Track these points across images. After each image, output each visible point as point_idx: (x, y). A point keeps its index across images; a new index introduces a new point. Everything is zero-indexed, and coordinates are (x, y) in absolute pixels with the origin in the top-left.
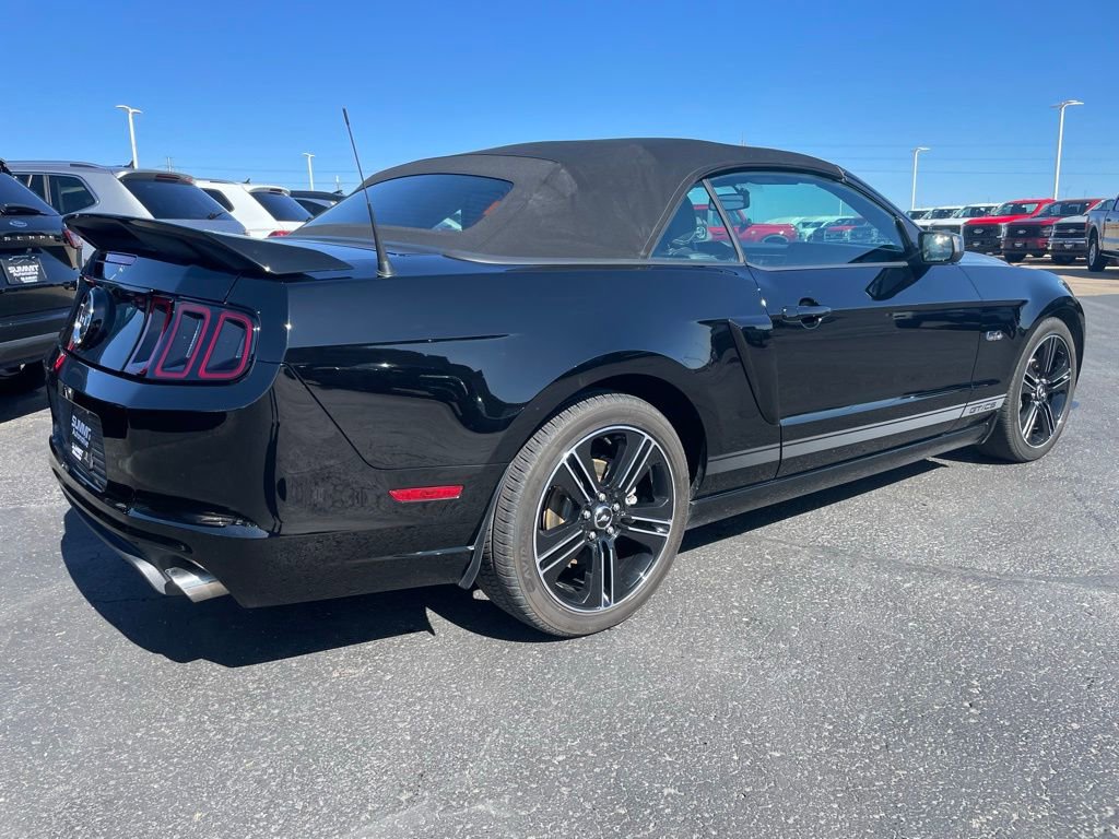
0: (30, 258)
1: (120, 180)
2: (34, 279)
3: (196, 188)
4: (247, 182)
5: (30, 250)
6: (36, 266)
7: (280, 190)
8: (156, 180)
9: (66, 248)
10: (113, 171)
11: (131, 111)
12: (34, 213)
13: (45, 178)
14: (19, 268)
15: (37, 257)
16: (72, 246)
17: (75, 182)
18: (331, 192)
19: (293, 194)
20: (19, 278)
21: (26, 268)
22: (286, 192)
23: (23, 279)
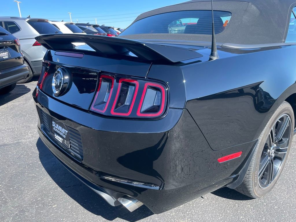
0: (5, 50)
1: (27, 22)
2: (7, 57)
3: (50, 23)
4: (63, 21)
5: (5, 47)
6: (7, 53)
7: (72, 23)
8: (38, 21)
9: (16, 46)
10: (25, 19)
11: (18, 2)
12: (4, 34)
13: (3, 22)
14: (2, 54)
15: (7, 49)
16: (17, 45)
17: (13, 23)
18: (86, 23)
19: (77, 24)
20: (2, 57)
21: (4, 53)
22: (74, 24)
23: (3, 57)
